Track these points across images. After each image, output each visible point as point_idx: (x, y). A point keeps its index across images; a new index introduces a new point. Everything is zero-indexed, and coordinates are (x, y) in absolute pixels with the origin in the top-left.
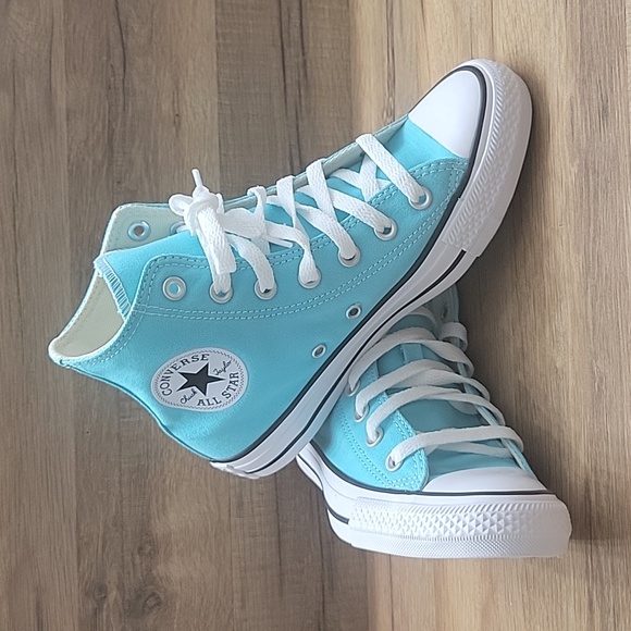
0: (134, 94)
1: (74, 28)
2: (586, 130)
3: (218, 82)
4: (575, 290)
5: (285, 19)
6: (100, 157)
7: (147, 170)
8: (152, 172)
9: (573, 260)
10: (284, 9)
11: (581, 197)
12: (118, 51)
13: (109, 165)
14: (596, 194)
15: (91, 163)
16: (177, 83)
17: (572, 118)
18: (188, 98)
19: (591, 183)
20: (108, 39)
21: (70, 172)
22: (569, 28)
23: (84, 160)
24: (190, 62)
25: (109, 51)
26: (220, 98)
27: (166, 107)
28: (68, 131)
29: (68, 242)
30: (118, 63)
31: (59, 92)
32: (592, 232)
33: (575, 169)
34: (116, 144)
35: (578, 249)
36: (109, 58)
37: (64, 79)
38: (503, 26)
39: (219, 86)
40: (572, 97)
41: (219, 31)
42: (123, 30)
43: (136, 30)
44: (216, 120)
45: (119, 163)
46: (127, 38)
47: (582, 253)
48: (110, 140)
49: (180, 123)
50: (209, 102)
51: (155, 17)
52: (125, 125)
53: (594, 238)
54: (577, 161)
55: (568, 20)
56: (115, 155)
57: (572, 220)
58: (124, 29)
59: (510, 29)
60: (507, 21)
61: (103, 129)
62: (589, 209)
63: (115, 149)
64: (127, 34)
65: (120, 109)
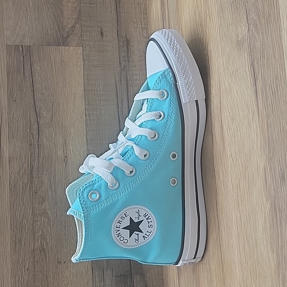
0: (44, 148)
1: (13, 117)
2: (274, 186)
3: (87, 139)
4: (273, 273)
5: (120, 105)
6: (26, 180)
7: (50, 185)
8: (53, 187)
9: (270, 256)
10: (120, 101)
11: (273, 222)
12: (35, 126)
13: (31, 184)
14: (281, 222)
15: (21, 184)
16: (65, 140)
17: (266, 177)
18: (71, 147)
19: (278, 216)
20: (30, 120)
21: (11, 189)
22: (261, 128)
23: (17, 182)
24: (72, 129)
25: (30, 127)
26: (87, 147)
27: (60, 153)
28: (10, 168)
30: (35, 132)
31: (5, 148)
32: (280, 243)
33: (268, 206)
34: (34, 173)
35: (273, 251)
36: (30, 129)
37: (8, 142)
38: (227, 121)
39: (87, 141)
40: (264, 166)
41: (87, 113)
43: (44, 115)
45: (36, 183)
46: (40, 120)
47: (275, 254)
48: (31, 172)
49: (67, 161)
50: (82, 149)
51: (54, 108)
52: (39, 163)
53: (281, 247)
54: (269, 202)
55: (261, 123)
56: (34, 179)
57: (269, 233)
58: (38, 115)
59: (230, 123)
60: (229, 119)
61: (28, 166)
62: (278, 230)
63: (34, 176)
64: (40, 117)
65: (37, 155)
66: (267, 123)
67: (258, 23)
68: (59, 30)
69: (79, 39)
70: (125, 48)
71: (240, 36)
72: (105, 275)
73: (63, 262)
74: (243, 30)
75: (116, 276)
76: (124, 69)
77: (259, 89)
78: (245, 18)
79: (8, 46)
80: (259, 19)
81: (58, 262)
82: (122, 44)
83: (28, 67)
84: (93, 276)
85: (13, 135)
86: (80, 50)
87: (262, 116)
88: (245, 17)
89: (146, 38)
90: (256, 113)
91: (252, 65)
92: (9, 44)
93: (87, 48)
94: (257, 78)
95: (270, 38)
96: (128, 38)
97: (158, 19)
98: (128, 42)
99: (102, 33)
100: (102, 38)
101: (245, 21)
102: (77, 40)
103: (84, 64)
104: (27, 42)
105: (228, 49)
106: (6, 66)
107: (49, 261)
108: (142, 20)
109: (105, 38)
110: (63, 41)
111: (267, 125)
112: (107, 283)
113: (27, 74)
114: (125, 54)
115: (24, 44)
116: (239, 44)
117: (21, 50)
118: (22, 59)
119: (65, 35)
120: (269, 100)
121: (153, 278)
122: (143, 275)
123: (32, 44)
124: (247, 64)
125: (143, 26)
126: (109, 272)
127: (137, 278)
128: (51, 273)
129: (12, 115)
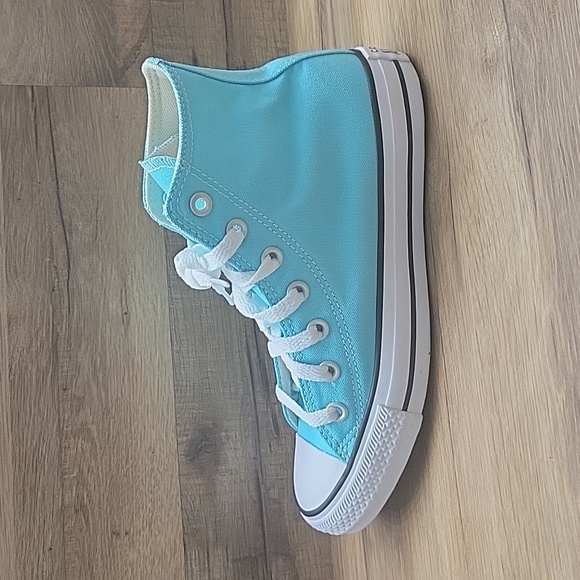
0: (80, 296)
1: (16, 232)
3: (168, 276)
4: (575, 537)
6: (44, 363)
7: (95, 373)
8: (101, 376)
9: (569, 501)
11: (573, 429)
12: (62, 251)
13: (54, 371)
15: (34, 371)
16: (124, 279)
17: (554, 337)
18: (136, 294)
20: (51, 240)
21: (12, 382)
22: (541, 237)
23: (26, 368)
24: (138, 257)
25: (52, 253)
26: (170, 292)
27: (113, 305)
28: (10, 339)
29: (10, 458)
30: (61, 263)
33: (561, 396)
34: (60, 349)
36: (52, 258)
37: (5, 284)
38: (465, 227)
39: (169, 280)
42: (66, 229)
43: (80, 228)
44: (167, 315)
45: (65, 369)
46: (71, 238)
48: (55, 345)
49: (128, 322)
50: (159, 297)
51: (99, 213)
52: (70, 328)
54: (564, 388)
56: (61, 360)
57: (564, 453)
59: (473, 231)
60: (470, 222)
61: (48, 333)
63: (60, 354)
64: (71, 233)
65: (65, 311)
66: (555, 225)
67: (529, 20)
68: (107, 53)
71: (491, 51)
72: (211, 559)
73: (123, 533)
74: (496, 37)
75: (234, 561)
77: (535, 156)
78: (501, 12)
79: (3, 88)
80: (532, 11)
81: (113, 533)
83: (44, 129)
84: (186, 560)
85: (16, 270)
87: (542, 210)
88: (501, 9)
90: (530, 205)
91: (519, 108)
92: (5, 83)
94: (530, 134)
95: (555, 49)
97: (311, 29)
101: (501, 18)
104: (42, 79)
105: (464, 79)
107: (95, 530)
108: (277, 33)
110: (116, 77)
111: (555, 227)
112: (217, 576)
113: (43, 143)
115: (35, 83)
116: (489, 66)
117: (30, 95)
118: (31, 113)
119: (120, 64)
120: (558, 176)
121: (312, 562)
122: (290, 557)
123: (52, 84)
124: (507, 106)
125: (279, 45)
126: (220, 552)
127: (278, 564)
128: (98, 556)
129: (13, 229)
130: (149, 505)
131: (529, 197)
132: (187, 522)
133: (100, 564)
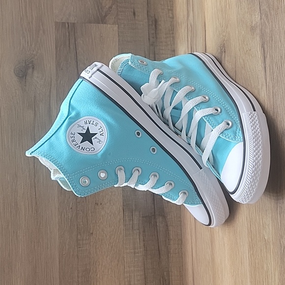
1: (60, 83)
22: (268, 96)
55: (268, 92)
66: (273, 92)
67: (268, 13)
68: (98, 9)
69: (115, 18)
70: (154, 26)
71: (254, 23)
72: (133, 216)
73: (99, 204)
74: (257, 18)
75: (143, 217)
76: (152, 45)
77: (267, 66)
78: (258, 9)
79: (56, 23)
80: (270, 10)
81: (96, 203)
82: (151, 23)
83: (72, 41)
84: (124, 216)
85: (60, 98)
86: (116, 27)
87: (269, 86)
88: (258, 7)
89: (171, 18)
90: (264, 84)
91: (263, 47)
92: (57, 21)
93: (122, 26)
94: (266, 57)
95: (277, 26)
96: (156, 17)
98: (156, 21)
99: (134, 14)
100: (134, 17)
101: (258, 11)
102: (114, 19)
103: (119, 40)
104: (72, 20)
105: (243, 32)
106: (54, 39)
107: (89, 202)
108: (169, 3)
109: (136, 18)
110: (101, 19)
111: (273, 94)
112: (135, 222)
113: (72, 47)
114: (153, 32)
115: (69, 22)
116: (253, 29)
117: (67, 26)
118: (67, 34)
119: (104, 14)
120: (275, 74)
121: (173, 220)
122: (164, 217)
123: (76, 22)
124: (258, 46)
125: (169, 8)
126: (137, 213)
127: (159, 219)
128: (90, 212)
129: (59, 81)
130: (110, 194)
131: (264, 81)
132: (124, 201)
133: (90, 215)
